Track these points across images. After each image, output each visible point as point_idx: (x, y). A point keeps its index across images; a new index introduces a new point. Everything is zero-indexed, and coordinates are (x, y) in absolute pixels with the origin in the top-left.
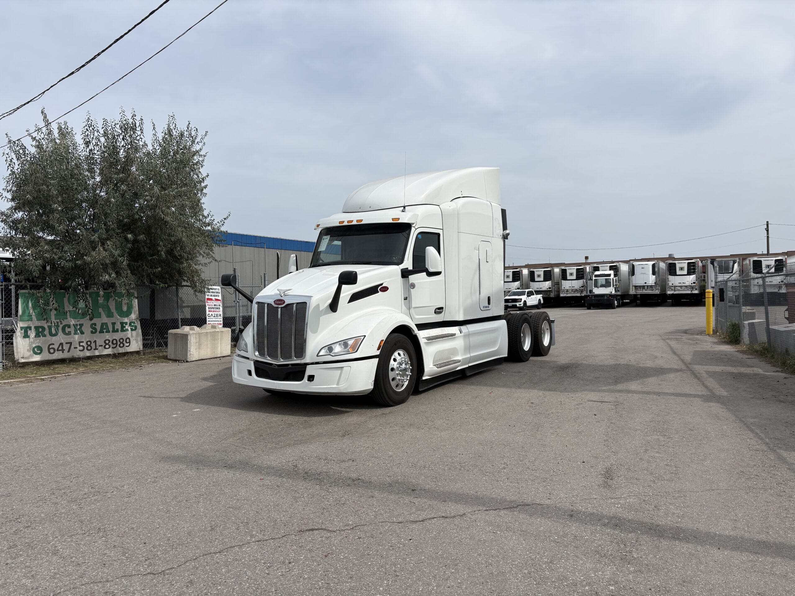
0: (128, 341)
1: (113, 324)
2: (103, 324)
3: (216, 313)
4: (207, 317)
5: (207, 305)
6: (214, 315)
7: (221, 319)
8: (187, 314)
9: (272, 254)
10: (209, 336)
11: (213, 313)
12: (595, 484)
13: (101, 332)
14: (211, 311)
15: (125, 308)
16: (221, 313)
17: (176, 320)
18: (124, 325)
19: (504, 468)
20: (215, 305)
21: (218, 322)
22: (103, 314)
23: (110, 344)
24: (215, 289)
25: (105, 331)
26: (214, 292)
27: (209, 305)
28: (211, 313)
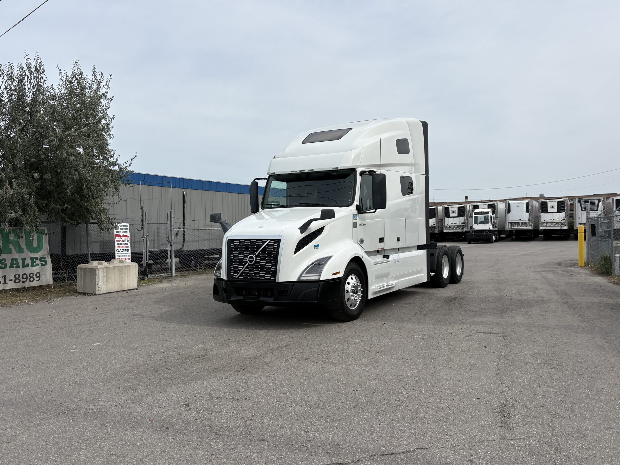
0: (38, 275)
1: (24, 259)
2: (13, 260)
3: (124, 248)
4: (116, 252)
5: (115, 241)
6: (122, 251)
7: (129, 255)
8: (96, 249)
9: (178, 193)
10: (116, 270)
11: (121, 249)
12: (492, 423)
13: (11, 267)
14: (120, 247)
15: (35, 244)
16: (129, 248)
17: (85, 255)
18: (35, 260)
19: (399, 406)
20: (123, 241)
21: (126, 257)
22: (13, 250)
23: (21, 278)
24: (124, 226)
25: (15, 266)
26: (122, 229)
27: (118, 241)
28: (119, 249)
